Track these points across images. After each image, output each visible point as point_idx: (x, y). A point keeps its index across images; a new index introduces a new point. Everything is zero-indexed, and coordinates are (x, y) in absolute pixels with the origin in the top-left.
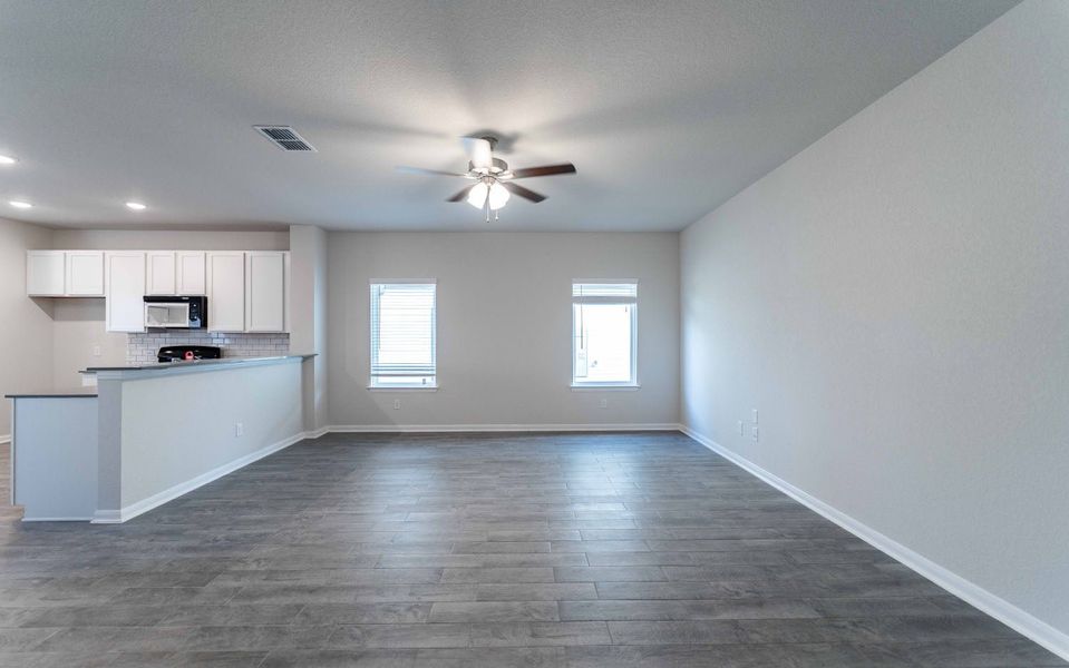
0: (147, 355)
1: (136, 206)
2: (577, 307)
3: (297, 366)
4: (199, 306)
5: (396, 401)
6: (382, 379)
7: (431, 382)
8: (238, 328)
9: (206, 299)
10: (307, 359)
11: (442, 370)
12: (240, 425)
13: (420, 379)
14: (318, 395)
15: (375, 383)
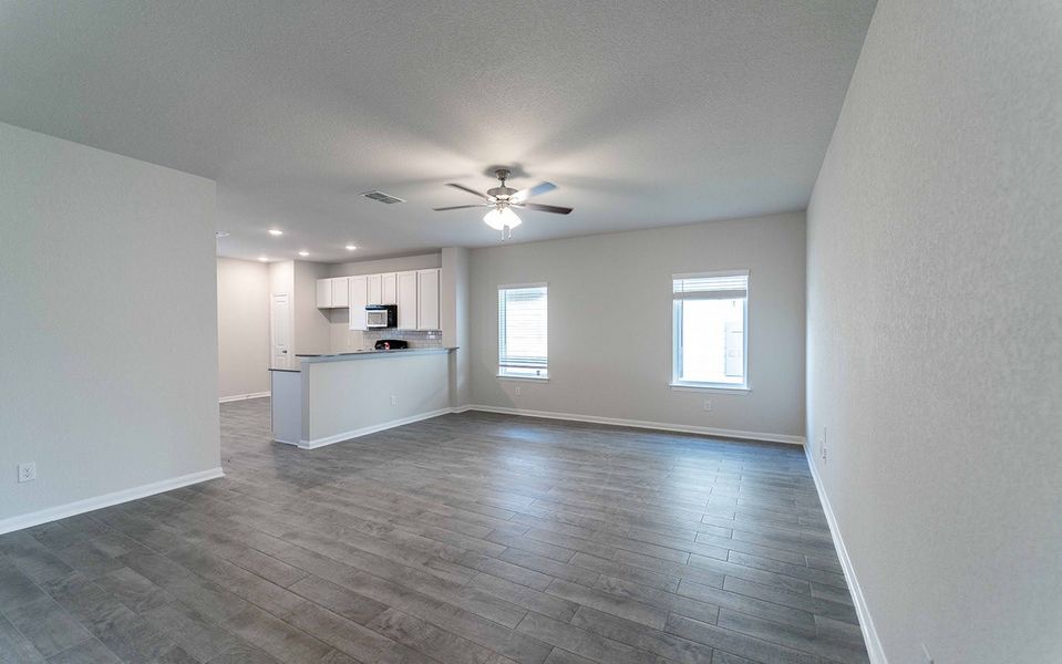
0: (370, 345)
1: (351, 248)
2: (676, 303)
3: (445, 357)
4: (392, 311)
5: (518, 388)
6: (509, 369)
7: (544, 373)
8: (413, 327)
9: (396, 306)
10: (452, 351)
11: (552, 363)
12: (394, 397)
13: (535, 371)
14: (460, 380)
15: (502, 372)
